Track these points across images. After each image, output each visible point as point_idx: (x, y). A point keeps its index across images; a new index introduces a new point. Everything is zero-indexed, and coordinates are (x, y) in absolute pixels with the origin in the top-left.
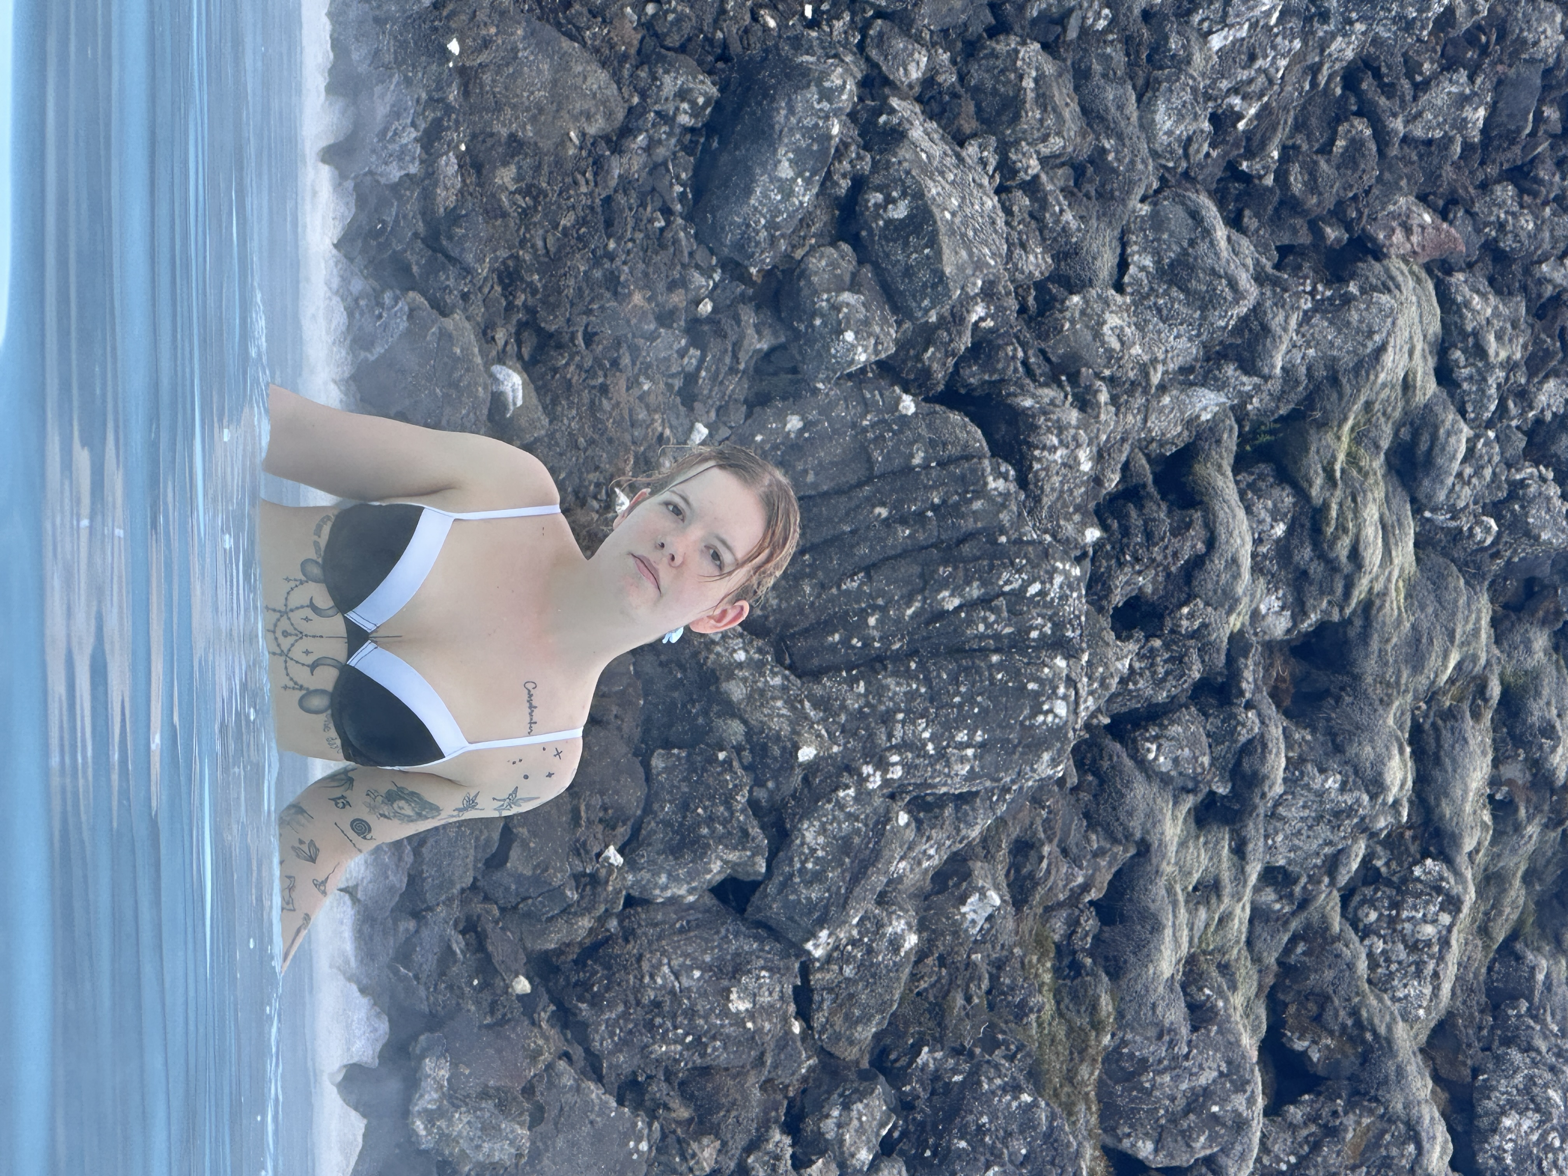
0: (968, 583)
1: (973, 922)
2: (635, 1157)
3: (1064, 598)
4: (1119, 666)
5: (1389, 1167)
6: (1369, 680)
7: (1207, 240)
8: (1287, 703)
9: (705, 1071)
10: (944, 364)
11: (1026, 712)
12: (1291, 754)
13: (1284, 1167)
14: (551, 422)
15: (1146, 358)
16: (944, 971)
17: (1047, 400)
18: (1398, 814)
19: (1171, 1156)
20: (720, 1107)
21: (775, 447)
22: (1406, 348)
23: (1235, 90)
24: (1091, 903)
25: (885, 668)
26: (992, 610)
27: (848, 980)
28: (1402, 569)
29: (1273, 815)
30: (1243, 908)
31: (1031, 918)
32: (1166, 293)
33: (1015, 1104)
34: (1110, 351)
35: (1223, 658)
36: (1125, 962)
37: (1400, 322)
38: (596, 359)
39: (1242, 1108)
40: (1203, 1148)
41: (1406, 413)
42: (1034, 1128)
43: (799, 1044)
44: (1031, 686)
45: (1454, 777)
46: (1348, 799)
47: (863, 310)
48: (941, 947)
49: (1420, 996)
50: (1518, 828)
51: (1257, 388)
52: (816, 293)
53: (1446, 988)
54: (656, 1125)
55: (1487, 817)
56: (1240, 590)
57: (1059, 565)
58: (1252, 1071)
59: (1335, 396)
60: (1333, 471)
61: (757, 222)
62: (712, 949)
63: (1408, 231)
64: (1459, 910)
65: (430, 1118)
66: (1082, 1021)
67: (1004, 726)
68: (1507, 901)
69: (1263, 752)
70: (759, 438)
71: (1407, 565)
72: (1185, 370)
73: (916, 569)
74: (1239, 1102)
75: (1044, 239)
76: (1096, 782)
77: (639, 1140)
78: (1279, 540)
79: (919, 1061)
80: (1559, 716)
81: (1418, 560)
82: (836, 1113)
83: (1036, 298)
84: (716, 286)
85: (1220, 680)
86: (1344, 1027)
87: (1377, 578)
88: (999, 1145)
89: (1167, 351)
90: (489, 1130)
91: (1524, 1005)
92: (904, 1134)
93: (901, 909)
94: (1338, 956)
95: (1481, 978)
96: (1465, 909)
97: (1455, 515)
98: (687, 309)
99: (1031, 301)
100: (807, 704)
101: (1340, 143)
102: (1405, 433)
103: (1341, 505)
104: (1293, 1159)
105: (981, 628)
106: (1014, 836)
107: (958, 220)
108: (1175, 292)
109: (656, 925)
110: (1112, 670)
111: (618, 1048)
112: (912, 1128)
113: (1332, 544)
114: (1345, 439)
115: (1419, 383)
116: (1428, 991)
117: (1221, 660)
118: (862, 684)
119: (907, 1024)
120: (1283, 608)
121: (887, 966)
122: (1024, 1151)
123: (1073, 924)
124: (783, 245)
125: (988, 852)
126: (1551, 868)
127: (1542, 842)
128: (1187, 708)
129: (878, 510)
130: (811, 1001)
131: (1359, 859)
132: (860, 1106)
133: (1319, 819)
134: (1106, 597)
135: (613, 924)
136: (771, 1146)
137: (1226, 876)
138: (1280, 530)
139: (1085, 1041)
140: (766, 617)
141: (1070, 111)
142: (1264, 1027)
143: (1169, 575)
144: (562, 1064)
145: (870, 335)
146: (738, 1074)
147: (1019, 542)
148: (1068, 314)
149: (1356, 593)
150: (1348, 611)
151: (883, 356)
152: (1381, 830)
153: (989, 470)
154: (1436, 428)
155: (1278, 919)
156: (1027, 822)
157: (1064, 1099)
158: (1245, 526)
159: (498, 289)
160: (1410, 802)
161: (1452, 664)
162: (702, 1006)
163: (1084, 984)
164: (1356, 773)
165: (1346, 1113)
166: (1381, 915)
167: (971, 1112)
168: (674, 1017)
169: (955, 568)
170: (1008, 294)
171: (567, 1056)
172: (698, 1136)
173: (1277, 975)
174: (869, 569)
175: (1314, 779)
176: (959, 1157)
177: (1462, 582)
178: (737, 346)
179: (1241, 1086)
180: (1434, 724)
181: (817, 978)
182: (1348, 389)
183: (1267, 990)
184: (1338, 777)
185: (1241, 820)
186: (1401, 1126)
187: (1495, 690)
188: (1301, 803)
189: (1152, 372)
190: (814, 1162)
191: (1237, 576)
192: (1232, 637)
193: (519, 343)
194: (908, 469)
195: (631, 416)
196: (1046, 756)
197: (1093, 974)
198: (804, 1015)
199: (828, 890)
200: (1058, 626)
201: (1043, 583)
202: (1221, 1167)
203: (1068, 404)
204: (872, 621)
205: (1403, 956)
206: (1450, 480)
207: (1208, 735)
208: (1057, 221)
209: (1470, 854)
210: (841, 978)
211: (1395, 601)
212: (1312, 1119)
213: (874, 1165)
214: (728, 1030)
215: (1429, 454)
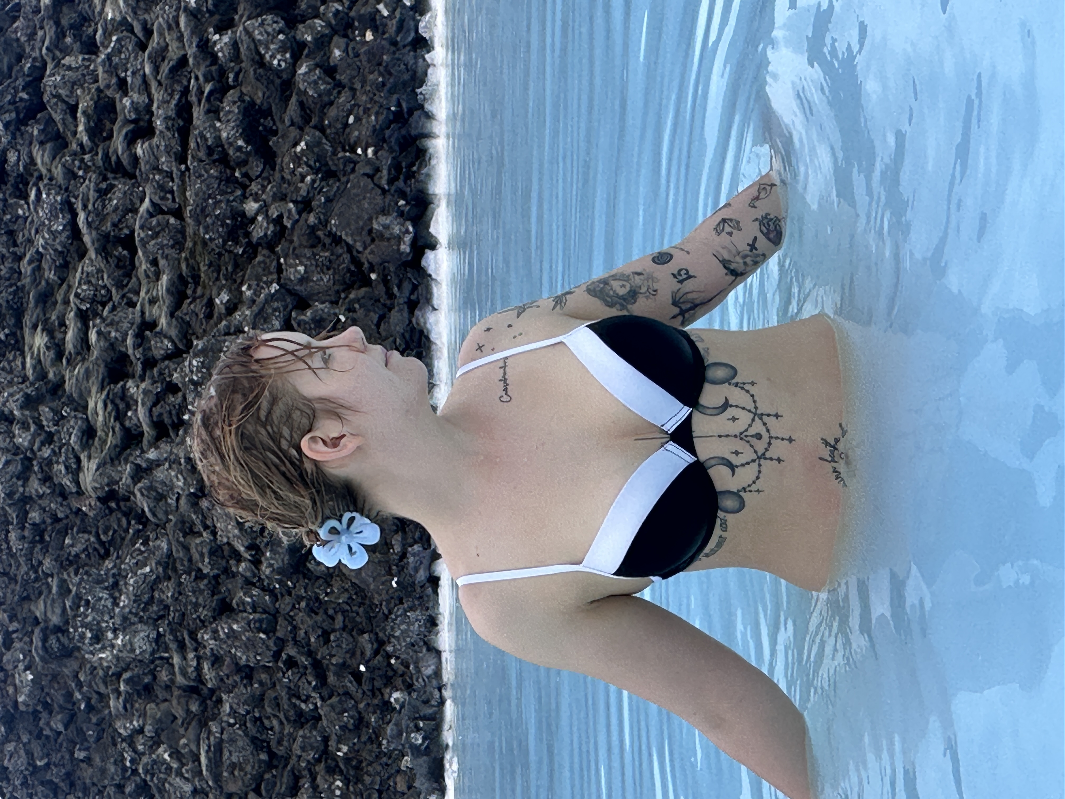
1: (225, 294)
2: (336, 218)
5: (96, 214)
6: (102, 366)
7: (150, 507)
8: (128, 359)
9: (313, 246)
12: (126, 343)
13: (129, 214)
15: (170, 471)
16: (234, 278)
18: (93, 324)
19: (164, 219)
20: (308, 234)
22: (90, 469)
23: (142, 553)
24: (188, 298)
27: (265, 276)
29: (132, 324)
30: (142, 295)
31: (207, 294)
33: (211, 234)
34: (182, 474)
36: (178, 279)
37: (91, 478)
40: (154, 221)
41: (90, 449)
42: (204, 226)
43: (281, 255)
45: (77, 335)
48: (236, 286)
49: (88, 267)
50: (58, 318)
51: (136, 459)
53: (80, 270)
54: (329, 229)
55: (67, 322)
56: (142, 396)
58: (139, 245)
59: (112, 455)
60: (113, 432)
62: (310, 287)
63: (90, 505)
65: (407, 232)
66: (192, 261)
68: (61, 296)
69: (134, 344)
71: (91, 401)
72: (158, 466)
74: (142, 235)
75: (202, 510)
76: (186, 337)
77: (335, 224)
78: (130, 409)
79: (242, 249)
80: (45, 353)
81: (87, 402)
82: (269, 232)
85: (148, 367)
86: (111, 258)
87: (99, 397)
88: (216, 221)
89: (164, 472)
90: (387, 227)
91: (58, 263)
92: (247, 225)
93: (248, 298)
94: (113, 280)
95: (70, 272)
96: (74, 293)
97: (75, 417)
101: (111, 533)
102: (91, 442)
103: (110, 421)
104: (126, 217)
106: (212, 320)
108: (160, 491)
109: (328, 295)
110: (179, 374)
111: (341, 255)
112: (244, 227)
113: (113, 409)
114: (109, 441)
115: (86, 458)
116: (85, 269)
117: (147, 374)
119: (246, 261)
120: (129, 389)
121: (252, 280)
122: (208, 219)
123: (194, 292)
125: (220, 316)
126: (49, 306)
127: (51, 314)
128: (158, 359)
130: (277, 269)
131: (106, 310)
132: (261, 234)
133: (118, 323)
135: (343, 295)
136: (290, 221)
137: (147, 305)
138: (129, 414)
139: (190, 255)
141: (193, 551)
142: (136, 258)
143: (164, 401)
144: (361, 249)
146: (301, 245)
149: (106, 393)
150: (108, 388)
152: (98, 319)
154: (81, 444)
155: (131, 292)
156: (208, 325)
157: (196, 236)
158: (140, 416)
160: (90, 328)
161: (77, 370)
162: (313, 268)
163: (191, 273)
164: (106, 337)
165: (110, 231)
166: (99, 292)
167: (225, 232)
168: (323, 265)
171: (358, 252)
172: (315, 225)
173: (132, 274)
175: (119, 335)
176: (229, 218)
177: (74, 395)
180: (83, 351)
181: (275, 276)
182: (108, 457)
183: (135, 269)
184: (111, 336)
185: (142, 323)
186: (93, 226)
187: (64, 361)
188: (123, 328)
189: (168, 466)
190: (276, 216)
191: (142, 400)
192: (144, 380)
196: (200, 347)
197: (188, 276)
198: (279, 265)
199: (271, 305)
202: (149, 214)
205: (93, 280)
206: (76, 427)
207: (152, 350)
208: (198, 516)
209: (72, 310)
210: (267, 276)
211: (94, 390)
212: (121, 229)
213: (257, 214)
214: (304, 260)
215: (83, 436)
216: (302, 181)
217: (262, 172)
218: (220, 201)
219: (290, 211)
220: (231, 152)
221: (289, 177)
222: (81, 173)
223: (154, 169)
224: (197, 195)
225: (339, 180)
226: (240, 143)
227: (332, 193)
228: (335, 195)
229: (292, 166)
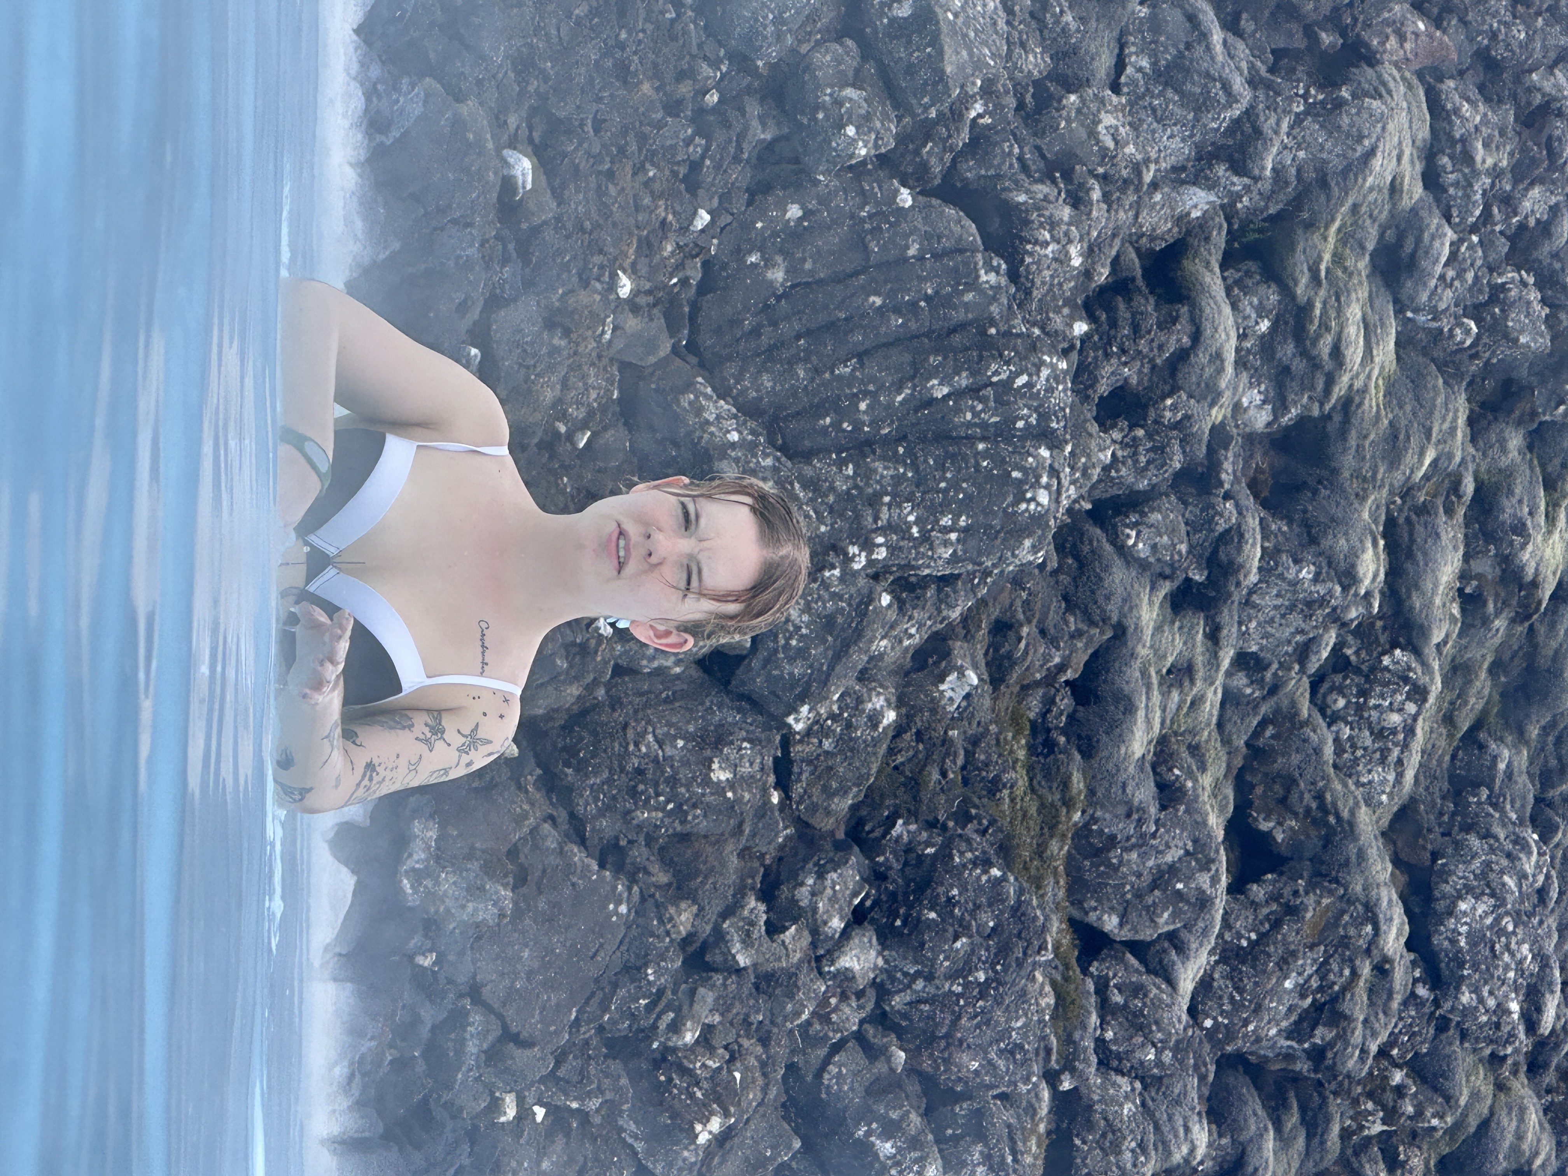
0: (958, 373)
1: (951, 699)
2: (614, 919)
3: (1050, 390)
4: (1101, 456)
5: (1347, 947)
6: (1346, 474)
7: (1204, 44)
8: (1265, 493)
9: (685, 838)
10: (942, 159)
11: (1010, 499)
12: (1267, 544)
13: (1244, 943)
14: (559, 205)
15: (1139, 157)
16: (921, 747)
17: (1041, 196)
18: (1371, 605)
19: (1134, 929)
20: (697, 873)
21: (775, 234)
22: (1395, 153)
24: (1067, 682)
25: (874, 452)
26: (981, 400)
27: (827, 753)
28: (1382, 368)
29: (1247, 603)
30: (1215, 692)
31: (1007, 696)
32: (1162, 94)
33: (984, 878)
34: (1104, 151)
35: (1204, 449)
36: (1098, 741)
37: (1390, 127)
38: (604, 146)
39: (1206, 886)
40: (1167, 923)
41: (1392, 215)
42: (1003, 901)
43: (777, 813)
44: (1015, 474)
45: (1425, 571)
46: (1321, 589)
47: (865, 105)
48: (917, 723)
49: (1384, 782)
50: (1486, 622)
51: (1247, 189)
52: (819, 87)
53: (1410, 775)
54: (636, 889)
55: (1456, 610)
56: (1223, 384)
57: (1047, 358)
58: (1217, 851)
59: (1323, 198)
60: (1318, 270)
61: (765, 17)
62: (696, 720)
63: (1402, 38)
64: (1425, 700)
65: (417, 876)
66: (1054, 797)
67: (987, 512)
68: (1474, 691)
69: (1239, 542)
70: (759, 225)
71: (1387, 364)
72: (1177, 169)
73: (907, 358)
74: (1203, 880)
75: (1044, 39)
76: (1075, 565)
77: (618, 903)
78: (1263, 336)
79: (894, 833)
80: (1531, 513)
81: (1399, 359)
82: (810, 881)
83: (1033, 96)
84: (723, 76)
85: (1200, 470)
86: (1308, 810)
87: (1358, 375)
88: (967, 917)
89: (1160, 151)
90: (474, 891)
91: (1484, 793)
92: (876, 903)
93: (881, 686)
94: (1305, 741)
95: (1445, 766)
96: (1432, 699)
97: (1436, 316)
98: (694, 98)
99: (1029, 98)
100: (797, 486)
102: (1390, 235)
103: (1325, 303)
104: (1253, 936)
105: (969, 416)
106: (993, 617)
107: (960, 21)
108: (1170, 93)
109: (642, 694)
110: (1094, 460)
111: (601, 813)
112: (884, 897)
113: (1315, 342)
114: (1332, 240)
115: (1406, 187)
116: (1391, 777)
117: (1202, 451)
118: (851, 466)
119: (882, 796)
120: (1264, 402)
121: (865, 741)
122: (991, 924)
123: (1049, 703)
124: (789, 40)
125: (968, 632)
126: (1517, 661)
127: (1509, 635)
128: (1167, 496)
129: (872, 299)
130: (790, 773)
131: (1329, 648)
132: (834, 875)
133: (1292, 608)
134: (1092, 386)
135: (601, 693)
136: (746, 913)
137: (1199, 660)
138: (1264, 326)
139: (1056, 816)
140: (761, 399)
142: (1231, 808)
143: (1154, 367)
144: (547, 827)
145: (870, 130)
146: (717, 842)
147: (1008, 334)
148: (1064, 113)
149: (1336, 389)
151: (883, 150)
152: (1352, 621)
153: (981, 263)
154: (1422, 231)
155: (1248, 703)
156: (1007, 602)
157: (1033, 872)
158: (1231, 321)
159: (512, 75)
160: (1382, 593)
161: (1427, 461)
162: (684, 774)
163: (1056, 760)
164: (1330, 564)
165: (1307, 893)
166: (1349, 702)
167: (942, 884)
168: (656, 785)
169: (945, 358)
170: (1007, 92)
171: (552, 819)
172: (676, 900)
173: (1245, 758)
174: (862, 356)
175: (1288, 569)
176: (929, 927)
177: (1441, 381)
178: (741, 137)
179: (1205, 866)
180: (1408, 520)
181: (798, 750)
182: (1336, 191)
183: (1235, 772)
184: (1312, 568)
185: (1216, 607)
186: (1360, 907)
187: (1469, 487)
188: (1275, 592)
189: (1145, 171)
190: (787, 929)
191: (1221, 370)
192: (1213, 428)
193: (530, 128)
194: (903, 260)
195: (635, 202)
196: (1027, 543)
197: (1065, 751)
198: (783, 785)
199: (811, 667)
200: (1044, 417)
201: (1030, 375)
202: (1183, 942)
203: (1061, 200)
204: (863, 406)
205: (1368, 742)
206: (1433, 283)
207: (1187, 524)
208: (1057, 22)
209: (1438, 645)
210: (819, 751)
211: (1374, 400)
212: (1275, 897)
213: (845, 934)
214: (709, 799)
215: (1413, 256)
216: (708, 1030)
217: (827, 1061)
218: (952, 976)
219: (747, 941)
220: (915, 1119)
221: (746, 1043)
222: (1398, 1077)
223: (1160, 1079)
224: (1023, 994)
225: (601, 1029)
226: (887, 1148)
227: (622, 992)
228: (615, 986)
229: (738, 1075)
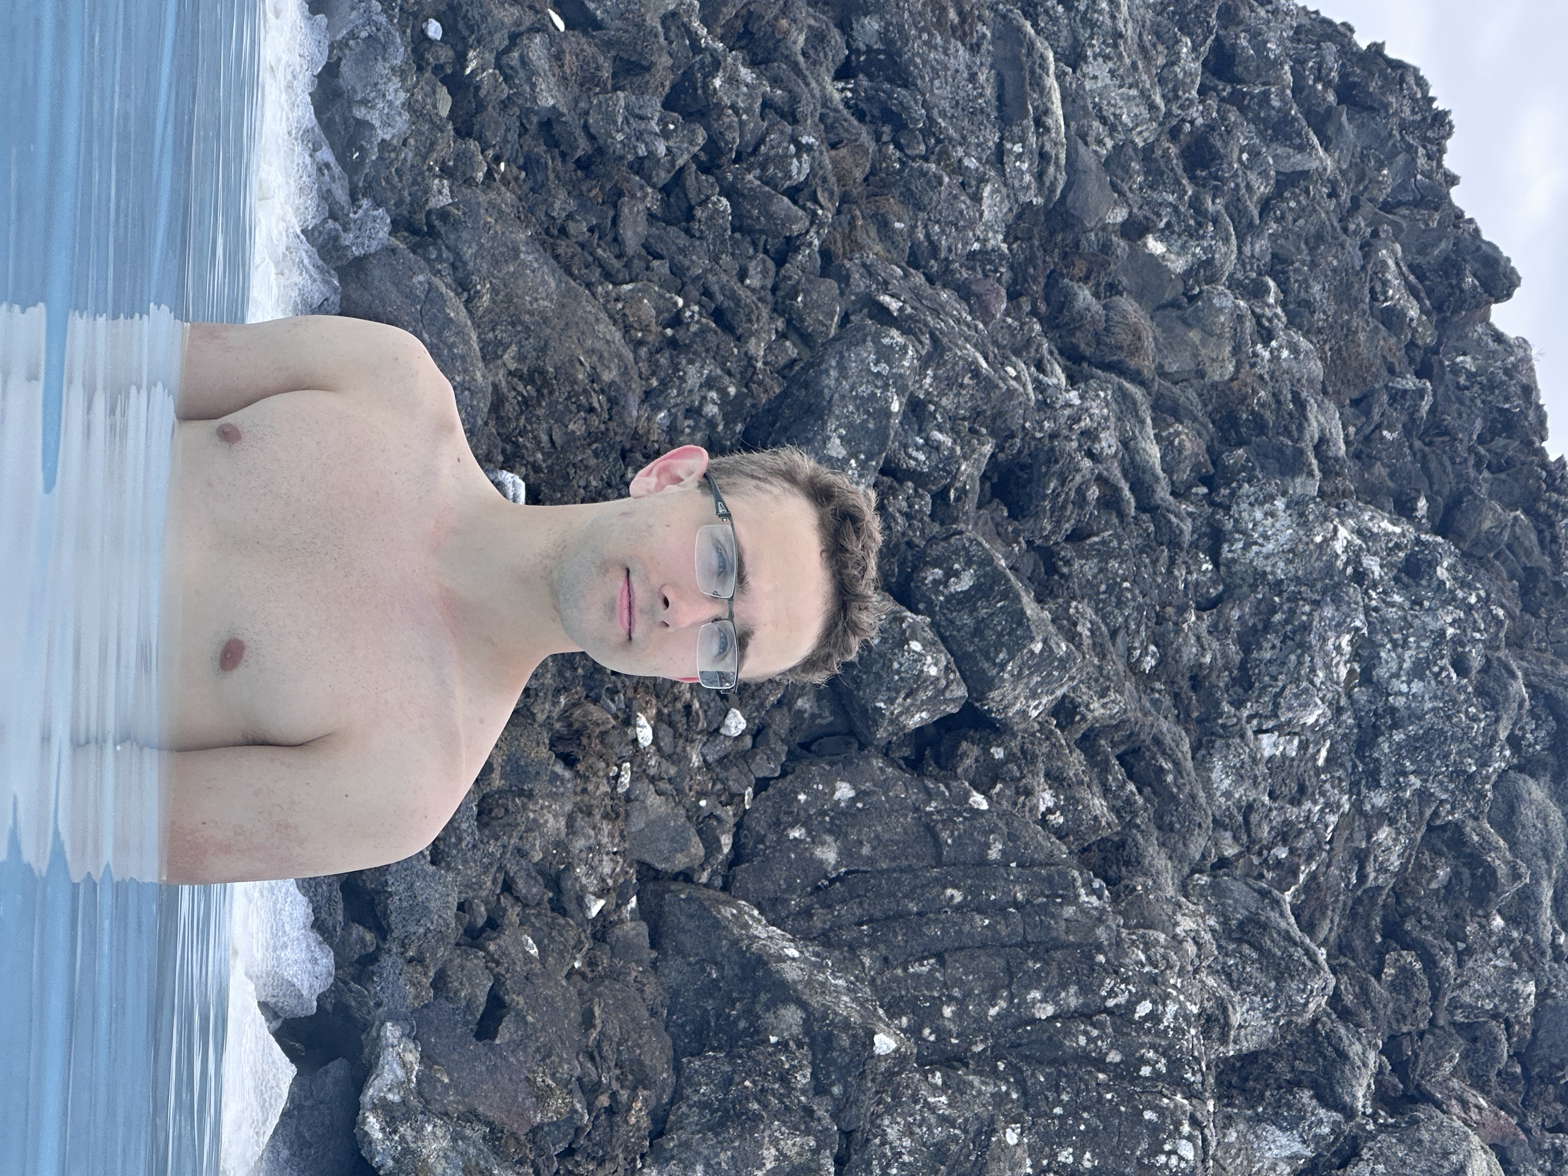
0: (1065, 987)
3: (1180, 1030)
11: (1145, 1145)
21: (823, 812)
25: (967, 1065)
26: (1094, 1025)
32: (1237, 952)
44: (1149, 1115)
67: (1118, 1155)
70: (802, 797)
73: (1000, 963)
105: (1082, 1041)
129: (949, 892)
153: (1079, 882)
169: (1046, 963)
174: (941, 955)
194: (983, 862)
200: (1175, 1064)
201: (1154, 1002)
204: (948, 1011)
